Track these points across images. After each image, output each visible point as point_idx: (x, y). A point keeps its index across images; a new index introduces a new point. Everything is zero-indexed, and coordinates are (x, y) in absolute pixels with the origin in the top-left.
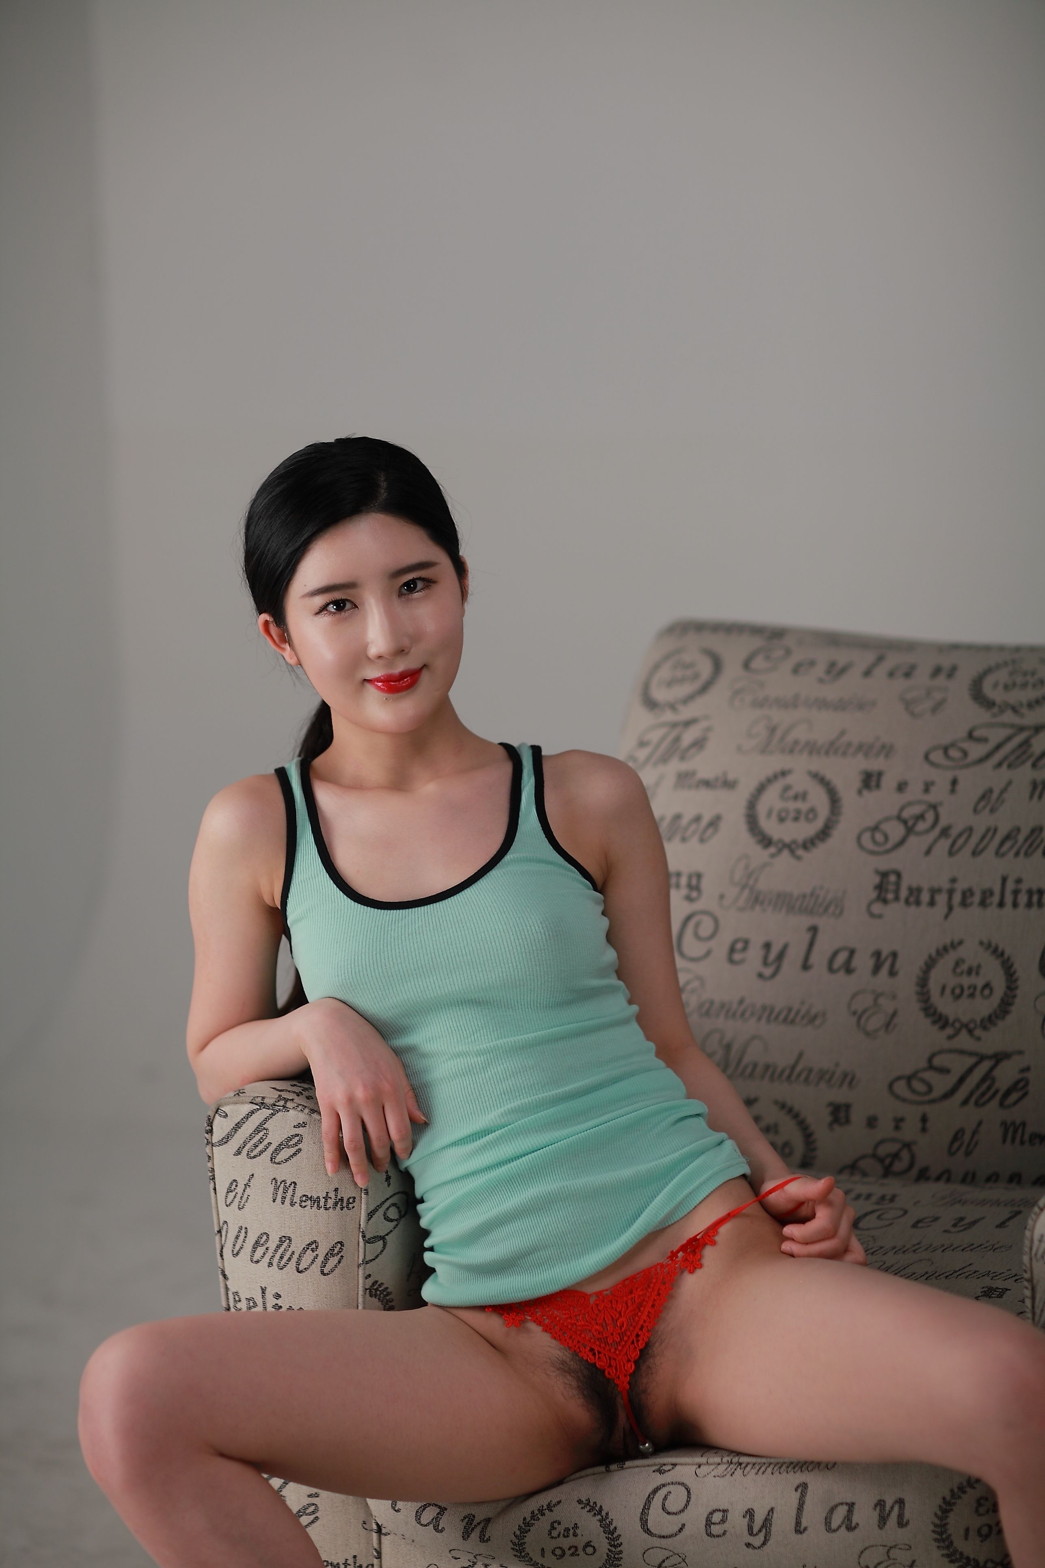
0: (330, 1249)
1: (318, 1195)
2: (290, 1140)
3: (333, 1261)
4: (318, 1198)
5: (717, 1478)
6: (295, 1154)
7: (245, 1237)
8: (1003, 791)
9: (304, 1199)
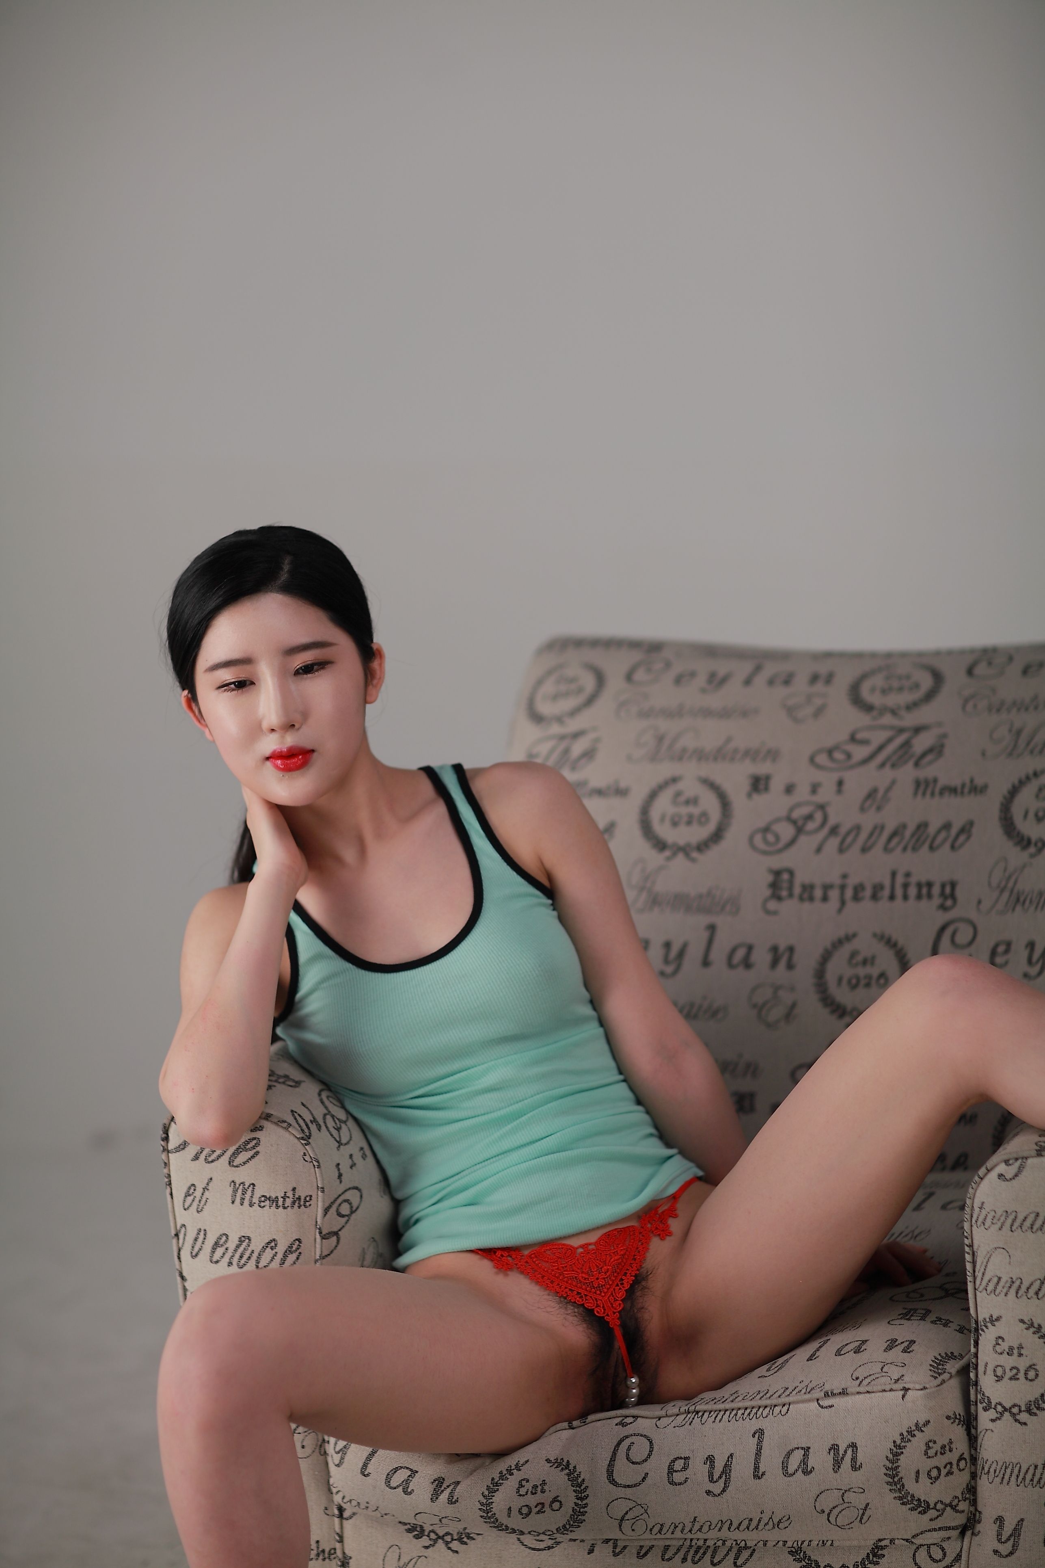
0: (289, 1247)
1: (277, 1195)
2: (249, 1144)
3: (292, 1257)
4: (277, 1197)
5: (677, 1428)
6: (253, 1157)
7: (205, 1239)
8: (888, 790)
9: (263, 1199)
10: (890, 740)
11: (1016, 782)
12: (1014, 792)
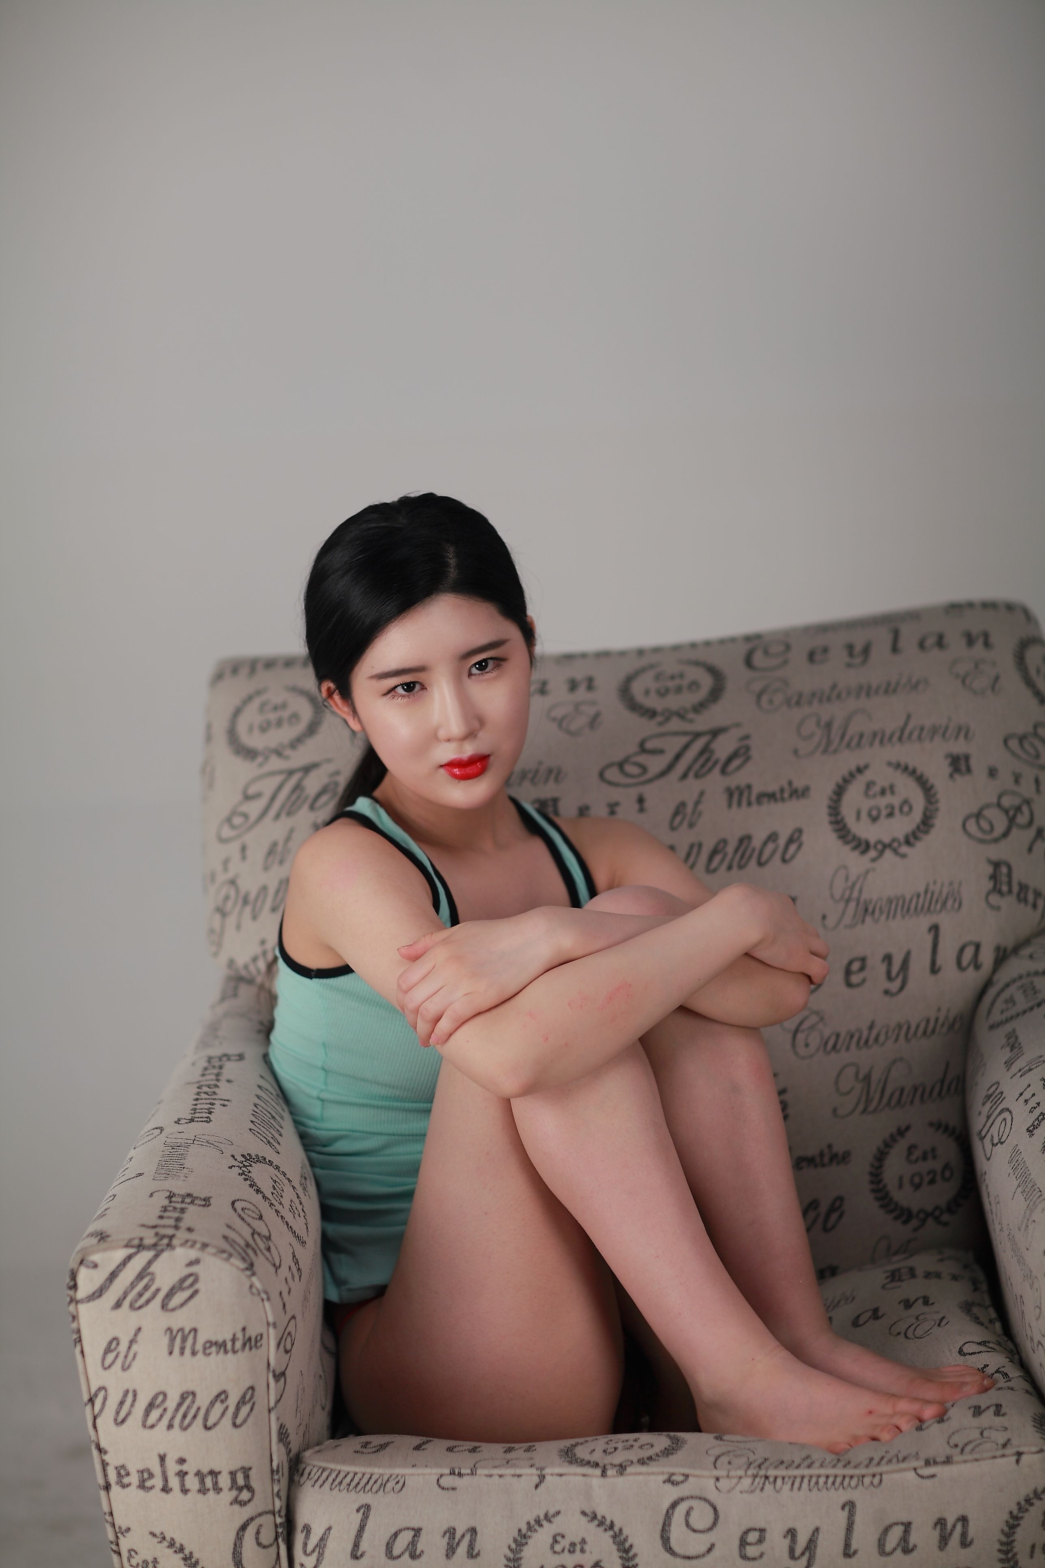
0: (241, 1398)
1: (226, 1338)
2: (184, 1282)
3: (245, 1410)
6: (191, 1297)
7: (134, 1400)
8: (697, 803)
9: (208, 1345)
10: (686, 747)
11: (840, 781)
12: (839, 792)
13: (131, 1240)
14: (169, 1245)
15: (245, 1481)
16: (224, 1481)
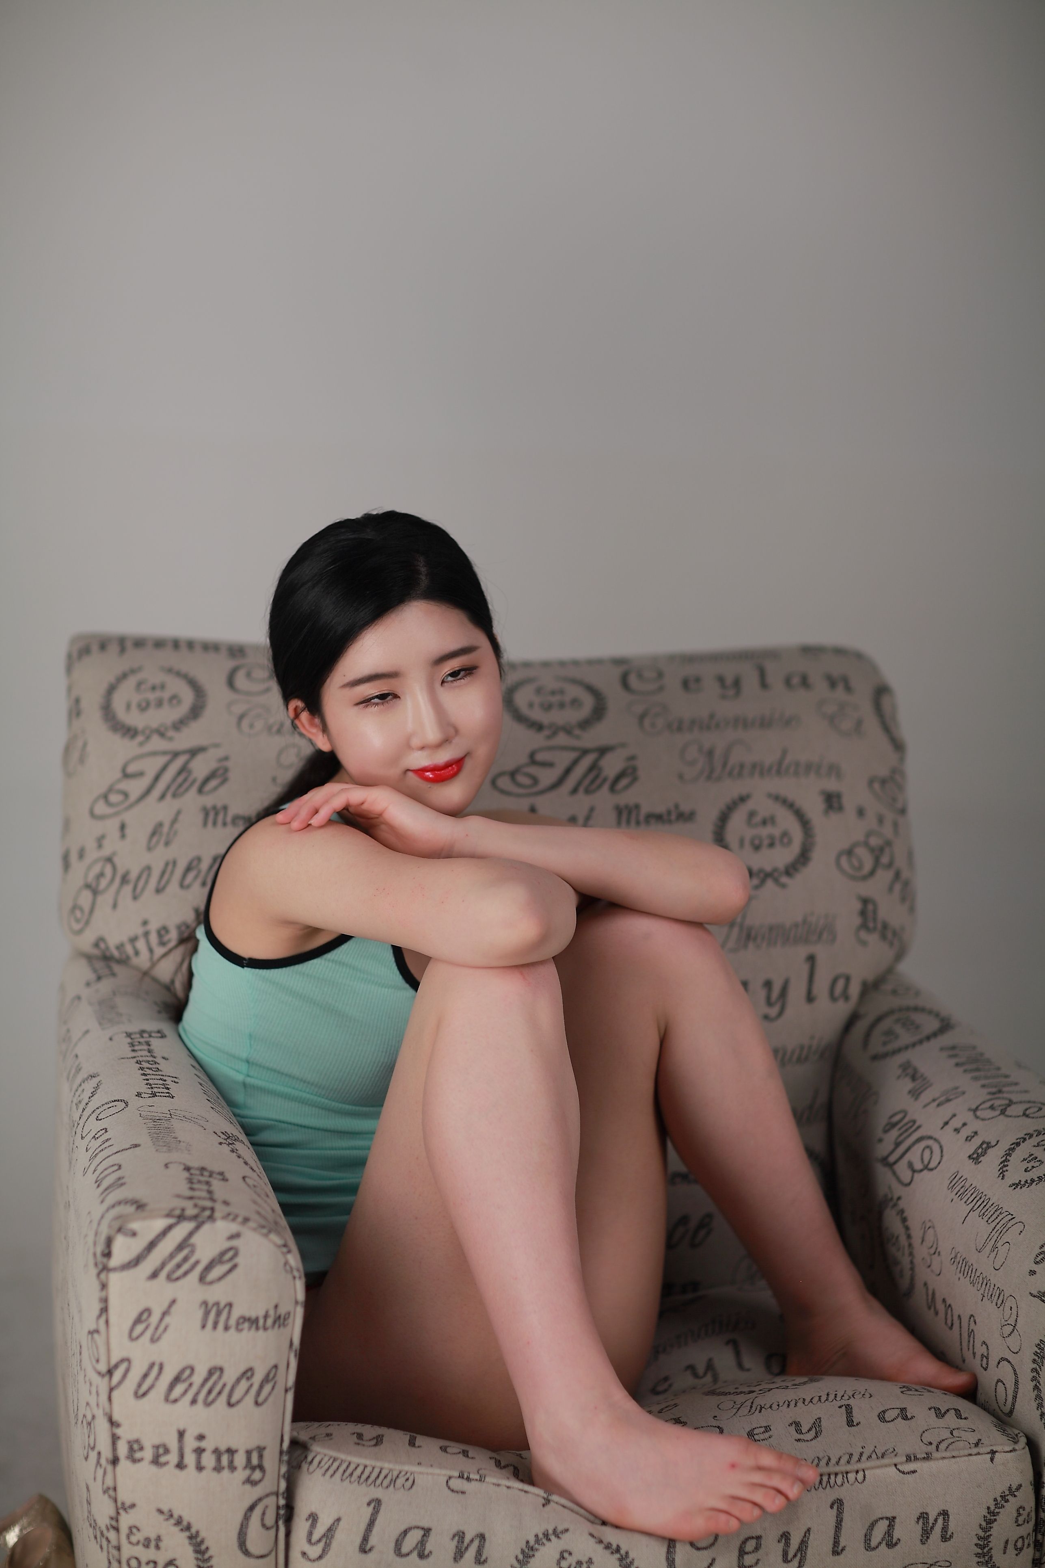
0: (266, 1375)
1: (257, 1315)
2: (224, 1255)
3: (267, 1388)
4: (257, 1318)
6: (230, 1271)
7: (160, 1374)
9: (241, 1321)
10: (575, 762)
11: (724, 809)
12: (724, 818)
13: (172, 1210)
14: (211, 1218)
15: (259, 1461)
16: (240, 1460)
